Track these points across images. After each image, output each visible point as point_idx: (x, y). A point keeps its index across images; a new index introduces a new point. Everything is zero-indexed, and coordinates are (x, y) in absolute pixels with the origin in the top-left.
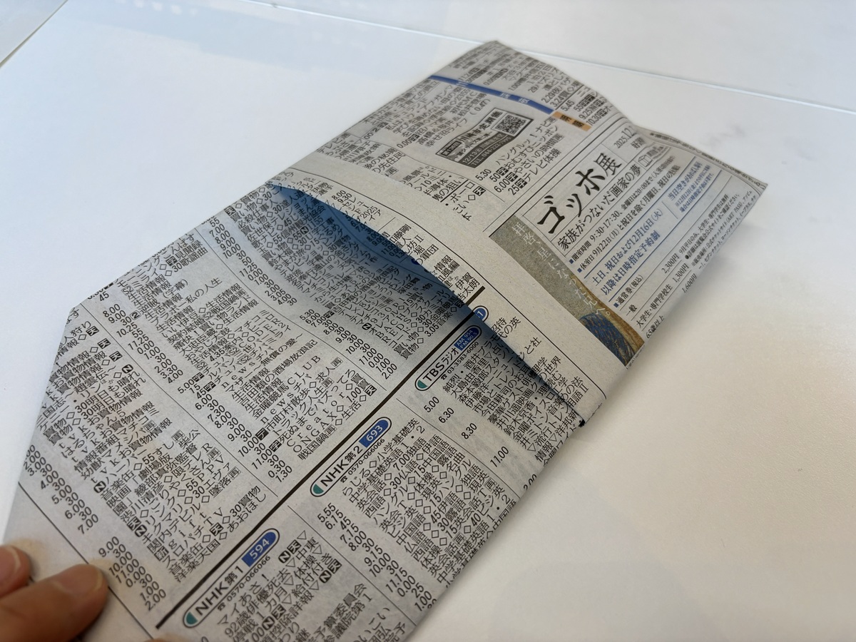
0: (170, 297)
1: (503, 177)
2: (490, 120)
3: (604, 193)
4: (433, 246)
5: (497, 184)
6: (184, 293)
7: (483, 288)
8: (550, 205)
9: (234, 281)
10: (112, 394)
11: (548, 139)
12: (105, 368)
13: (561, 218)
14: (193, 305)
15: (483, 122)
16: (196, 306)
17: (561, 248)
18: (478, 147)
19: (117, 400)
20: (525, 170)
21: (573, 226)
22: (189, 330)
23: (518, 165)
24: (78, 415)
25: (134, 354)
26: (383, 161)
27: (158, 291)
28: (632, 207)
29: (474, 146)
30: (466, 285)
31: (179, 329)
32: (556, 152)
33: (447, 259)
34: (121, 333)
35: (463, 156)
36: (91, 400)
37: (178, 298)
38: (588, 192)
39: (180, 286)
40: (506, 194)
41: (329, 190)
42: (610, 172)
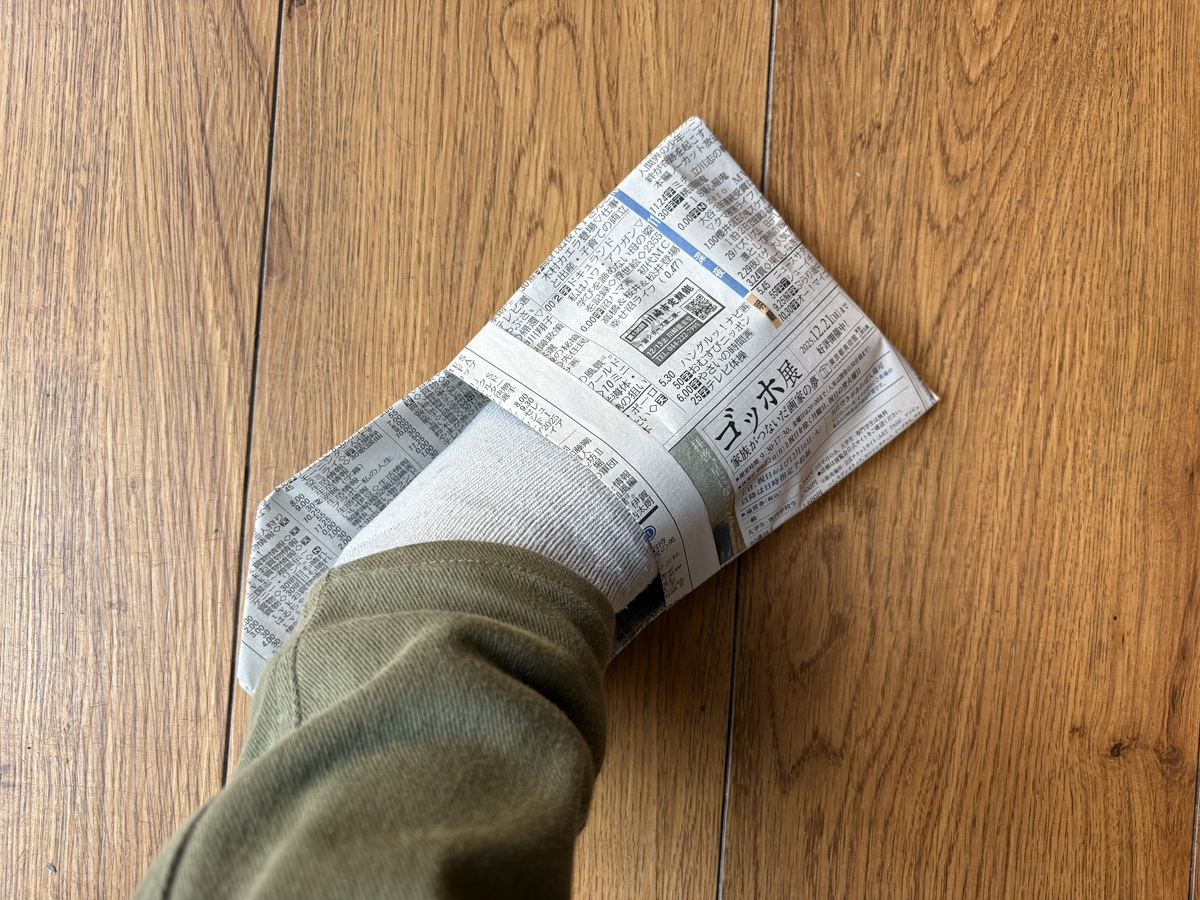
0: (348, 482)
1: (687, 384)
2: (679, 296)
3: (780, 408)
4: (613, 460)
5: (680, 392)
6: (360, 476)
7: (656, 507)
8: (730, 419)
9: (404, 456)
10: (306, 572)
11: (738, 334)
12: (299, 553)
13: (738, 434)
14: (367, 485)
15: (672, 296)
16: (369, 485)
17: (732, 465)
18: (664, 335)
19: (311, 577)
20: (710, 377)
21: (747, 444)
22: (364, 508)
23: (703, 369)
24: (283, 593)
25: (320, 536)
26: (566, 353)
27: (338, 479)
28: (800, 425)
29: (661, 332)
30: (641, 504)
31: (356, 509)
32: (742, 355)
33: (625, 475)
34: (307, 519)
35: (649, 344)
36: (291, 580)
37: (355, 481)
38: (767, 407)
39: (357, 470)
40: (688, 403)
41: (511, 394)
42: (790, 383)
